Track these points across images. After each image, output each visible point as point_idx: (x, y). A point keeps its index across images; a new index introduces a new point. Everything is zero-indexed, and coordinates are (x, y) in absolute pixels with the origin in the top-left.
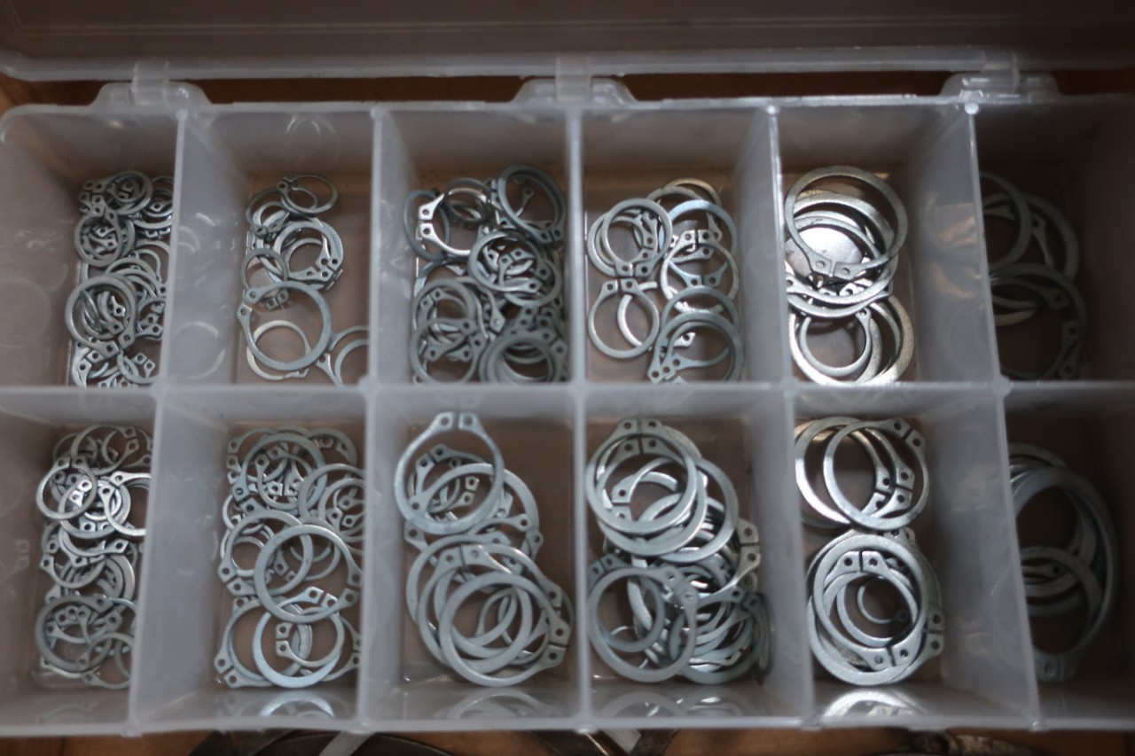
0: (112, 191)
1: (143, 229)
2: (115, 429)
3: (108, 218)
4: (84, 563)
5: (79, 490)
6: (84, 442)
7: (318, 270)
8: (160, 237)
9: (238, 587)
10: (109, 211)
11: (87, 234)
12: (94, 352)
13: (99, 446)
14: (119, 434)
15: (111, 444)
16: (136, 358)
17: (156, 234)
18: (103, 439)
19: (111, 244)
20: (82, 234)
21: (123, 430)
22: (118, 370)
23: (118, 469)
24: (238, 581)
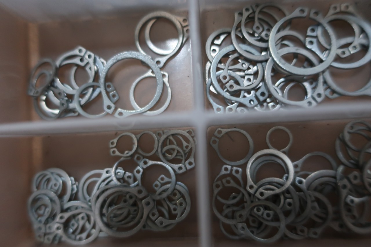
0: (43, 219)
1: (72, 195)
2: (216, 198)
3: (63, 220)
4: (316, 204)
5: (263, 214)
6: (226, 216)
7: (88, 63)
8: (77, 183)
9: (319, 95)
10: (58, 219)
11: (76, 236)
12: (151, 216)
13: (228, 206)
14: (220, 194)
15: (227, 199)
16: (156, 188)
17: (75, 187)
18: (223, 204)
19: (83, 218)
20: (75, 239)
21: (216, 191)
22: (164, 199)
23: (245, 188)
24: (315, 95)
